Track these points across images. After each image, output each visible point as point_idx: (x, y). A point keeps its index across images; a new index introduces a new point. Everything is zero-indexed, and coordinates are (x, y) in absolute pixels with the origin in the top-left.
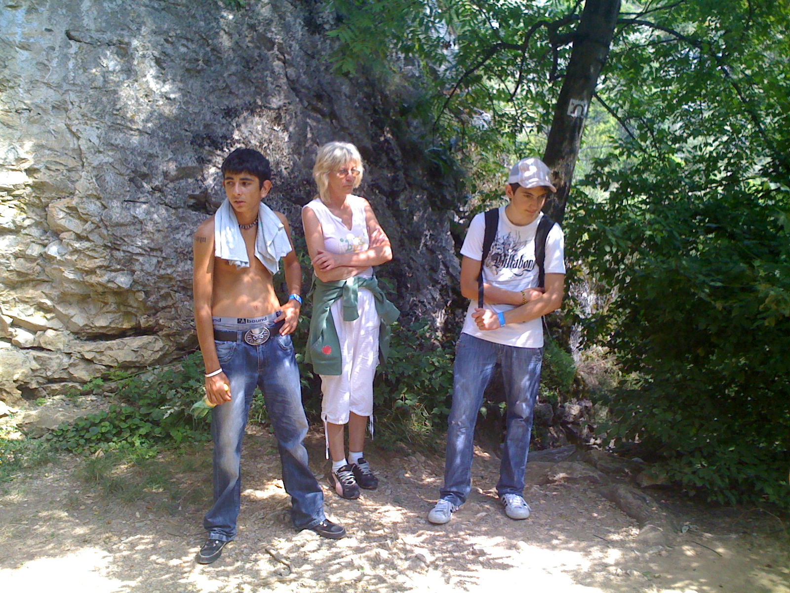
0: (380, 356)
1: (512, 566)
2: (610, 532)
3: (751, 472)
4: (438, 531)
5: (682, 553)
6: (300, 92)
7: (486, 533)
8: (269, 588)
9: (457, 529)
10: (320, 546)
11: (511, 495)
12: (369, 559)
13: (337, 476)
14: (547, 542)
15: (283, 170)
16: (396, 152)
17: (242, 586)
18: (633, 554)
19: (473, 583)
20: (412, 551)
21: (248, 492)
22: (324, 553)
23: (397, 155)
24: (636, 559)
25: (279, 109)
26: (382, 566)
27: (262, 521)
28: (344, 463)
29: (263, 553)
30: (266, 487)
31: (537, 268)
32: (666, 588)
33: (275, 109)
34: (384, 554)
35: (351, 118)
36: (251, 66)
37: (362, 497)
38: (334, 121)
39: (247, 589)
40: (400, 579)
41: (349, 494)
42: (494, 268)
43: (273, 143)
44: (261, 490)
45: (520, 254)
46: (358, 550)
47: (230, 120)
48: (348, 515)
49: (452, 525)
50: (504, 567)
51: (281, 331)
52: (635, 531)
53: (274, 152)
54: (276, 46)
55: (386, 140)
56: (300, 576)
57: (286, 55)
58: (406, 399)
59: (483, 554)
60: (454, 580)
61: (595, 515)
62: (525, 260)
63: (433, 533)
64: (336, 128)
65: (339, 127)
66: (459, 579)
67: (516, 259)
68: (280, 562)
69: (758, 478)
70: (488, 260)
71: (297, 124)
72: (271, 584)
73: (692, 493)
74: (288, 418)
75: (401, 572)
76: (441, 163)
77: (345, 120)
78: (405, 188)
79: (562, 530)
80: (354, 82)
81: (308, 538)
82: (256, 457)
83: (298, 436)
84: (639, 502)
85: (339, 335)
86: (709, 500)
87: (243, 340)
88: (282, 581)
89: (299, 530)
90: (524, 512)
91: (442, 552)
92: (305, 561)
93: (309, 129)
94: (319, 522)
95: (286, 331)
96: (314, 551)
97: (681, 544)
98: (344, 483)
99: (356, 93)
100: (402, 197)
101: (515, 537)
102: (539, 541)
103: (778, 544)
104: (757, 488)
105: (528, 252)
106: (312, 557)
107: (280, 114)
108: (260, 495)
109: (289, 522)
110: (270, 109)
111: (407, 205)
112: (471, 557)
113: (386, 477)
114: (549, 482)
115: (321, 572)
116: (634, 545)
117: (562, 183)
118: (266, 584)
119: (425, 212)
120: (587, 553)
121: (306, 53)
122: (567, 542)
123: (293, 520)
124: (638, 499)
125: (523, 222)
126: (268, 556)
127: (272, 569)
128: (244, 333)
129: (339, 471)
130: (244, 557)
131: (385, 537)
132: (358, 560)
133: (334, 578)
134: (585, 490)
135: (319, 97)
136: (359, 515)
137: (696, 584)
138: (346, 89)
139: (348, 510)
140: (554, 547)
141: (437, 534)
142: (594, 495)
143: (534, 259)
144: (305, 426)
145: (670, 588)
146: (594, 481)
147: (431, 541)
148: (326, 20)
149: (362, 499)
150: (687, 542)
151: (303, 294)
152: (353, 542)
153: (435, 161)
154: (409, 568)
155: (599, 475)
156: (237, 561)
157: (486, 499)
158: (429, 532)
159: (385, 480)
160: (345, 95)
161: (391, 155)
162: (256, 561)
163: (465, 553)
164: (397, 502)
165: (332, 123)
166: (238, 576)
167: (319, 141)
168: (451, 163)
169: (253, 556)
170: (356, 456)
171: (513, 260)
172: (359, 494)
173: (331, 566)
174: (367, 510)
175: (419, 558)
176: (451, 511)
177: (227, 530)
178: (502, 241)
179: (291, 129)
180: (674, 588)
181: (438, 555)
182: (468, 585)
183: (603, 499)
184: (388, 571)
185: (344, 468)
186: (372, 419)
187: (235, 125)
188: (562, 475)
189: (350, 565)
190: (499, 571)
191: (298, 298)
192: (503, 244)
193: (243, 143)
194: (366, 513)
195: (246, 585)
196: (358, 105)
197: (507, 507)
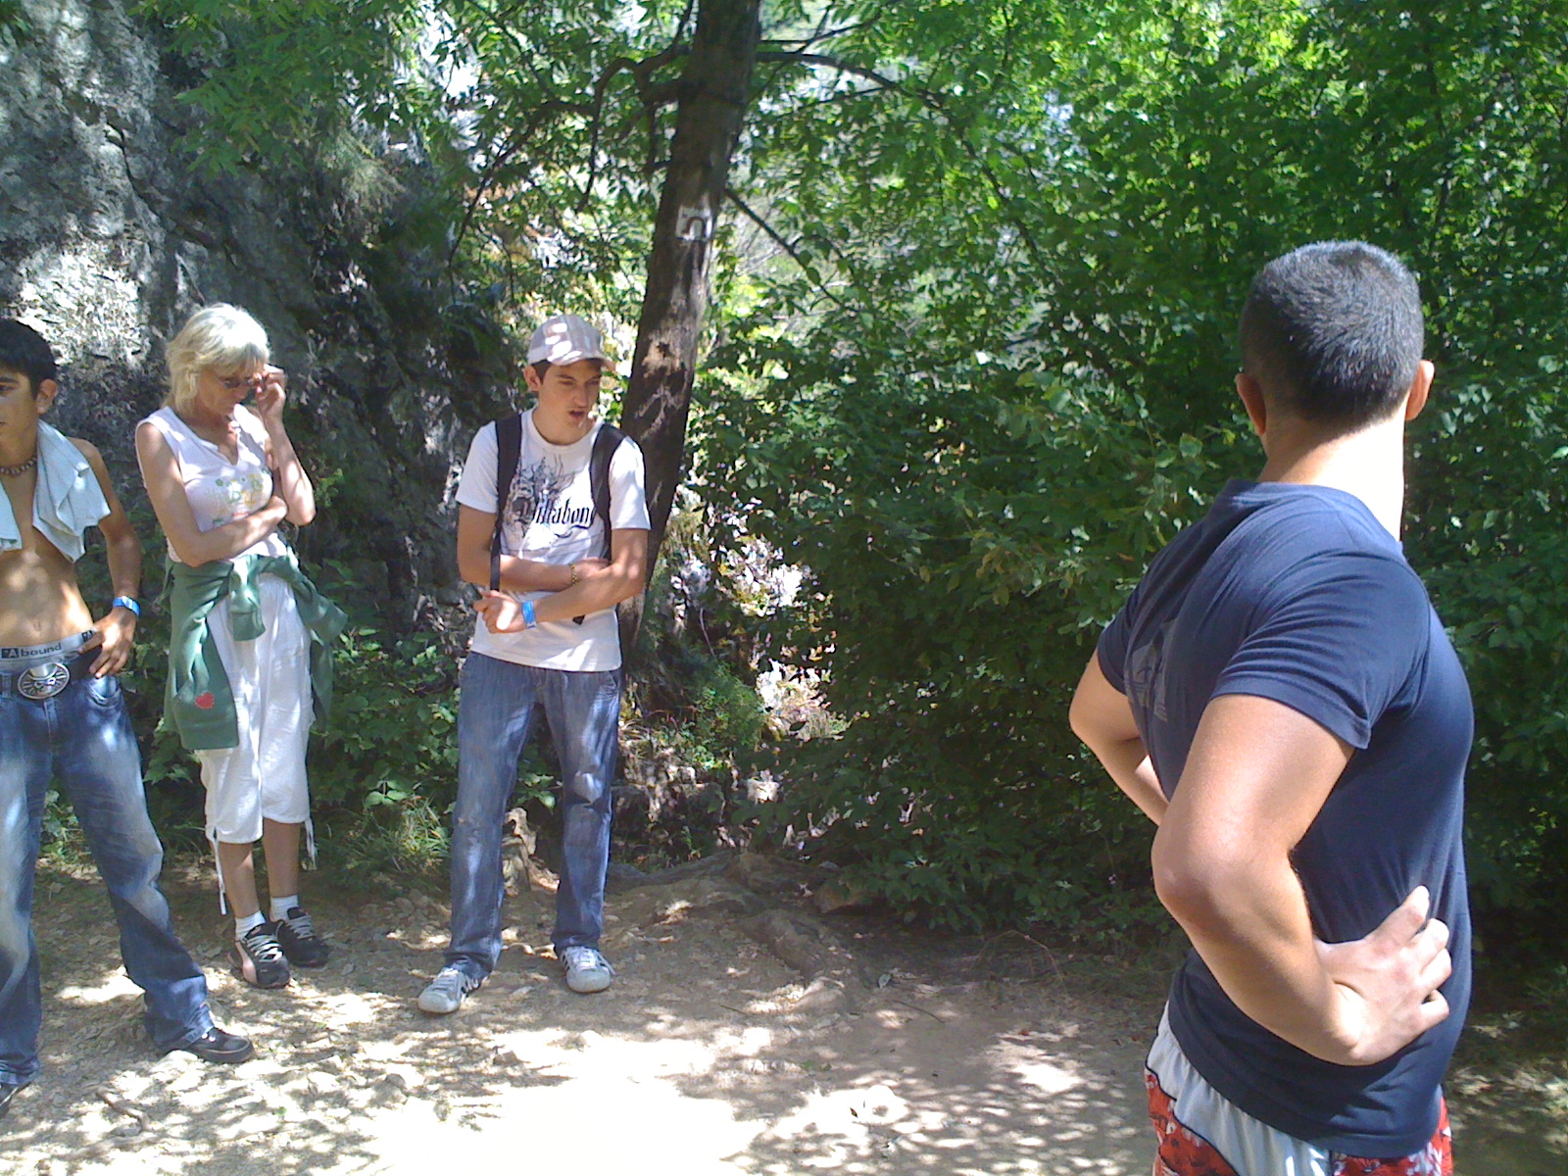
0: (317, 705)
1: (567, 1079)
2: (752, 998)
3: (1008, 869)
4: (435, 1030)
5: (878, 1024)
6: (160, 202)
7: (528, 1026)
8: (99, 1161)
9: (472, 1022)
10: (205, 1079)
11: (576, 950)
12: (296, 1094)
13: (244, 946)
14: (637, 1028)
15: (130, 357)
16: (376, 314)
17: (47, 1163)
18: (788, 1035)
19: (487, 1116)
20: (381, 1072)
21: (69, 993)
22: (214, 1090)
23: (377, 319)
24: (793, 1043)
25: (116, 237)
26: (320, 1104)
27: (93, 1042)
28: (258, 919)
29: (91, 1102)
30: (105, 980)
31: (599, 522)
32: (839, 1088)
33: (107, 238)
34: (326, 1083)
35: (268, 250)
36: (53, 155)
37: (293, 982)
38: (233, 256)
39: (58, 1170)
40: (356, 1125)
41: (269, 979)
42: (519, 524)
43: (106, 305)
44: (95, 986)
45: (563, 497)
46: (278, 1080)
47: (13, 262)
48: (264, 1018)
49: (462, 1019)
50: (553, 1081)
51: (92, 669)
52: (797, 993)
53: (108, 322)
54: (102, 114)
55: (356, 290)
56: (163, 1134)
57: (125, 132)
58: (389, 789)
59: (511, 1060)
60: (456, 1114)
61: (731, 970)
62: (573, 507)
63: (424, 1035)
64: (237, 269)
65: (245, 268)
66: (464, 1111)
67: (557, 507)
68: (123, 1113)
69: (1020, 879)
70: (509, 513)
71: (156, 267)
72: (103, 1152)
73: (910, 916)
74: (120, 837)
75: (355, 1112)
76: (472, 332)
77: (256, 254)
78: (402, 383)
79: (667, 1004)
80: (270, 178)
81: (181, 1068)
82: (87, 924)
83: (144, 872)
84: (804, 938)
85: (228, 671)
86: (932, 925)
87: (14, 691)
88: (124, 1147)
89: (162, 1053)
90: (601, 978)
91: (439, 1066)
92: (172, 1107)
93: (180, 273)
94: (200, 1033)
95: (104, 670)
96: (191, 1090)
97: (874, 1008)
98: (259, 957)
99: (277, 201)
100: (397, 399)
101: (581, 1026)
102: (624, 1027)
103: (1044, 992)
104: (1018, 897)
105: (578, 494)
106: (185, 1100)
107: (117, 247)
108: (92, 996)
109: (145, 1040)
110: (96, 238)
111: (408, 416)
112: (494, 1070)
113: (348, 941)
114: (657, 919)
115: (201, 1126)
116: (791, 1018)
117: (677, 364)
118: (94, 1155)
119: (447, 430)
120: (708, 1038)
121: (168, 126)
122: (674, 1025)
123: (151, 1033)
124: (805, 933)
125: (567, 437)
126: (102, 1105)
127: (109, 1127)
128: (15, 676)
129: (249, 936)
130: (54, 1110)
131: (330, 1052)
132: (276, 1097)
133: (226, 1135)
134: (718, 928)
135: (197, 210)
136: (287, 1016)
137: (893, 1075)
138: (254, 192)
139: (266, 1008)
140: (650, 1037)
141: (432, 1036)
142: (733, 935)
143: (591, 506)
144: (157, 852)
145: (846, 1087)
146: (736, 910)
147: (420, 1051)
148: (205, 61)
149: (294, 987)
150: (888, 1005)
151: (141, 597)
152: (272, 1066)
153: (463, 328)
154: (373, 1103)
155: (747, 898)
156: (41, 1119)
157: (536, 962)
158: (418, 1035)
159: (345, 947)
160: (254, 205)
161: (367, 319)
162: (78, 1115)
163: (482, 1065)
164: (362, 986)
165: (230, 260)
166: (39, 1146)
167: (204, 295)
168: (494, 332)
169: (74, 1108)
170: (281, 906)
171: (552, 509)
172: (288, 976)
173: (223, 1112)
174: (305, 1006)
175: (394, 1082)
176: (463, 989)
177: (18, 1063)
178: (529, 475)
179: (142, 277)
180: (852, 1087)
181: (433, 1073)
182: (479, 1121)
183: (747, 940)
184: (331, 1112)
185: (258, 930)
186: (309, 827)
187: (23, 271)
188: (678, 905)
189: (259, 1107)
190: (541, 1088)
191: (132, 605)
192: (532, 479)
193: (43, 307)
194: (301, 1012)
195: (55, 1161)
196: (281, 224)
197: (569, 973)
